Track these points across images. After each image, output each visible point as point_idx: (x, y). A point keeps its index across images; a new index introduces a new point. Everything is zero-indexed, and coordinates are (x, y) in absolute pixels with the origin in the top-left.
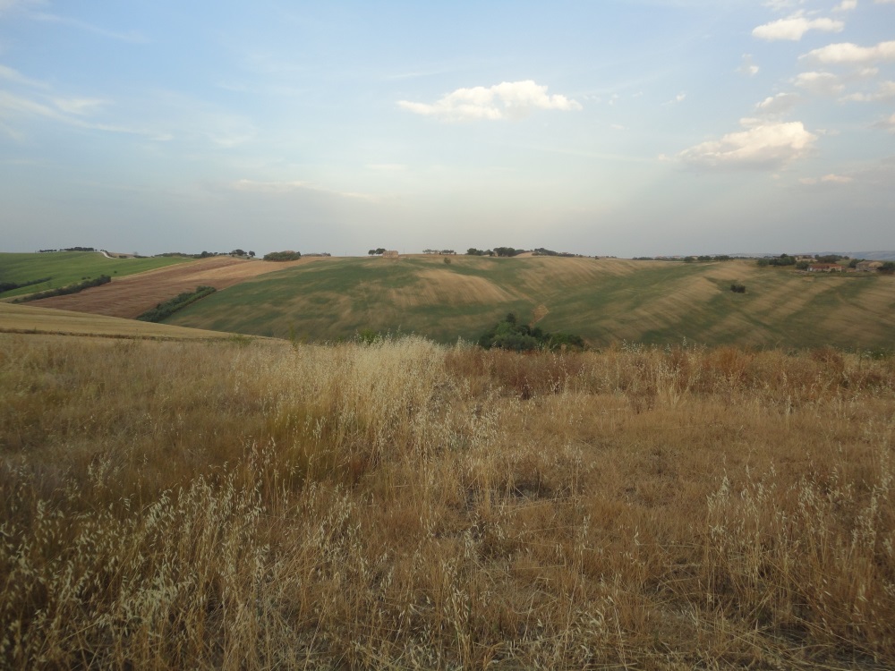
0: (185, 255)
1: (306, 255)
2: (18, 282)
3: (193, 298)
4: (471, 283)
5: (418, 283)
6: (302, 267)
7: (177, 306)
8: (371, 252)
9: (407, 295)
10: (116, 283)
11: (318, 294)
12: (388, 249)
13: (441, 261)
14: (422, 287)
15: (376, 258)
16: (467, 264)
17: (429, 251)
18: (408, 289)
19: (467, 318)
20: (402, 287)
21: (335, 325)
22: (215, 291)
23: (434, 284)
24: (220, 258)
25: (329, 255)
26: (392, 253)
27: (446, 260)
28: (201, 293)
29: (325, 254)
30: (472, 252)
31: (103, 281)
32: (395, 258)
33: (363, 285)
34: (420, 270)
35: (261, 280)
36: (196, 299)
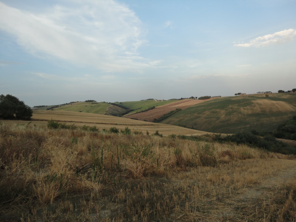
0: (176, 99)
1: (212, 97)
2: (134, 109)
3: (174, 112)
4: (277, 104)
5: (253, 105)
6: (210, 101)
7: (170, 115)
8: (236, 94)
9: (247, 109)
10: (157, 108)
11: (214, 110)
12: (242, 93)
13: (265, 96)
14: (254, 106)
15: (237, 96)
16: (277, 97)
17: (259, 92)
18: (248, 107)
19: (274, 118)
20: (246, 106)
21: (218, 121)
22: (181, 110)
23: (260, 105)
24: (186, 99)
25: (221, 96)
26: (243, 94)
27: (267, 96)
28: (177, 111)
29: (219, 96)
30: (280, 91)
31: (153, 108)
32: (245, 96)
33: (230, 106)
34: (254, 100)
35: (196, 106)
36: (175, 113)
